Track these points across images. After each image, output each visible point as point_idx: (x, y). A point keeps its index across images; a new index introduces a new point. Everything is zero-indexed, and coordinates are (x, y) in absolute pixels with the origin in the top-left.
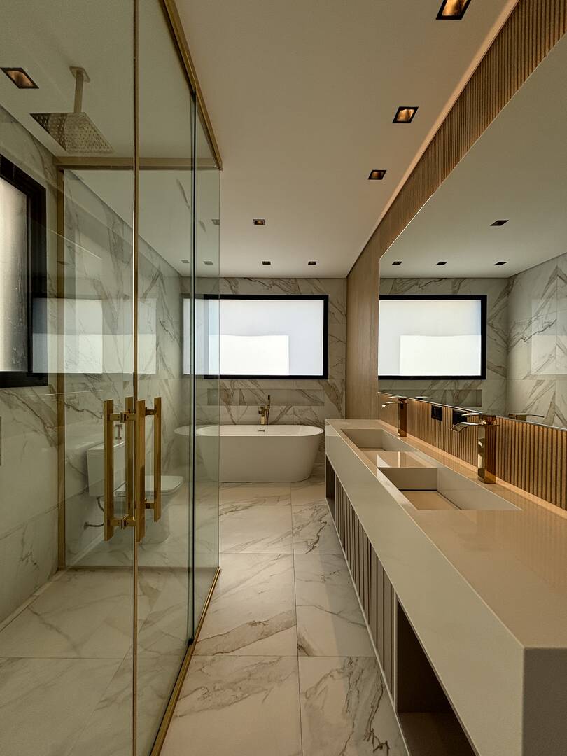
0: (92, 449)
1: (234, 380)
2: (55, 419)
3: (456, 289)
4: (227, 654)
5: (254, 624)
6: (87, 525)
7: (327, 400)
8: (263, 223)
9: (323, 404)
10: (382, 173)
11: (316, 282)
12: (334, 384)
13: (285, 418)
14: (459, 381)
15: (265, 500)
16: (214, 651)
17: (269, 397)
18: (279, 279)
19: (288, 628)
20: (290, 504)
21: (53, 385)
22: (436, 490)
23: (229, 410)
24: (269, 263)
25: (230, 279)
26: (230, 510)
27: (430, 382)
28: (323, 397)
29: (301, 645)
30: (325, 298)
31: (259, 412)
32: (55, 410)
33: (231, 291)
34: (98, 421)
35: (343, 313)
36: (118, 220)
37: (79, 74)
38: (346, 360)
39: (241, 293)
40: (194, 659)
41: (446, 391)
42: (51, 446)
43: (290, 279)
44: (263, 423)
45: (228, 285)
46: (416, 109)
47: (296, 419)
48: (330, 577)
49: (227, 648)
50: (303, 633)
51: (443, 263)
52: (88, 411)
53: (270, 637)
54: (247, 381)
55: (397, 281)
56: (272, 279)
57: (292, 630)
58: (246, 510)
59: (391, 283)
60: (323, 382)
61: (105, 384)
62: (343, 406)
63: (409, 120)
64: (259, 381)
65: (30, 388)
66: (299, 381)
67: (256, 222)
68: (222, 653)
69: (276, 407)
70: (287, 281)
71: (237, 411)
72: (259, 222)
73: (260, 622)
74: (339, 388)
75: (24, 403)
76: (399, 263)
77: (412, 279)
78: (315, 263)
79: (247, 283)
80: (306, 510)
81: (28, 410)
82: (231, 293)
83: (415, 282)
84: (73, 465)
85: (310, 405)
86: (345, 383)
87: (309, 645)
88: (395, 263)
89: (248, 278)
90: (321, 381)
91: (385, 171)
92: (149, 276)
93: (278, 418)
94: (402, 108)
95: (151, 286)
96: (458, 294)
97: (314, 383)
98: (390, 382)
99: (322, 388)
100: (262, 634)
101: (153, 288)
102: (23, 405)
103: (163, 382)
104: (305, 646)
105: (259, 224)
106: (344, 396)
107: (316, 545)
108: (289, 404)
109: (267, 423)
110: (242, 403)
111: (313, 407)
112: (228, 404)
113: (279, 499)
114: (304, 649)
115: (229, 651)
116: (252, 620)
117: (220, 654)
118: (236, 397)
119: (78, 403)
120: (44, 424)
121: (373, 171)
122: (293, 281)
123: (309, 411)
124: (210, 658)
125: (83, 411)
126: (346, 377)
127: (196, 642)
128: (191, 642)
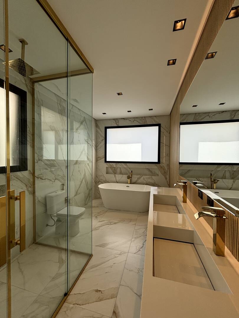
0: (48, 195)
1: (117, 163)
2: (32, 183)
3: (233, 116)
4: (80, 306)
5: (97, 291)
6: (47, 225)
7: (160, 174)
8: (122, 94)
9: (158, 175)
10: (175, 60)
11: (155, 118)
12: (163, 166)
13: (139, 181)
14: (234, 166)
15: (124, 221)
16: (74, 303)
17: (132, 171)
18: (137, 118)
19: (112, 298)
20: (135, 224)
21: (31, 170)
22: (193, 244)
23: (115, 176)
24: (130, 111)
25: (116, 120)
26: (108, 223)
27: (216, 166)
28: (158, 172)
29: (115, 311)
30: (159, 125)
31: (128, 178)
32: (32, 180)
33: (116, 124)
34: (53, 183)
35: (168, 132)
36: (62, 100)
37: (23, 42)
38: (169, 155)
39: (120, 125)
40: (65, 304)
41: (225, 171)
42: (30, 194)
43: (142, 117)
44: (129, 183)
45: (115, 122)
46: (185, 20)
47: (145, 182)
48: (142, 270)
49: (80, 302)
50: (118, 304)
51: (223, 104)
52: (48, 179)
53: (102, 301)
54: (123, 164)
55: (197, 115)
56: (134, 118)
57: (113, 300)
58: (115, 225)
59: (193, 116)
60: (158, 165)
61: (56, 168)
62: (168, 177)
63: (183, 28)
64: (128, 164)
65: (19, 172)
66: (146, 165)
67: (119, 94)
68: (77, 304)
69: (136, 176)
70: (141, 118)
71: (119, 177)
72: (120, 94)
73: (100, 291)
74: (166, 168)
75: (17, 178)
76: (196, 106)
77: (206, 113)
78: (152, 109)
79: (123, 120)
80: (142, 228)
81: (18, 180)
82: (116, 125)
83: (207, 114)
84: (41, 201)
85: (151, 176)
86: (169, 165)
87: (119, 312)
88: (194, 106)
89: (123, 118)
90: (157, 164)
91: (176, 60)
92: (79, 121)
93: (137, 181)
94: (176, 22)
95: (80, 125)
96: (234, 119)
97: (153, 166)
98: (193, 166)
99: (157, 168)
100: (99, 298)
101: (81, 126)
102: (17, 179)
103: (87, 165)
104: (116, 312)
105: (120, 95)
106: (168, 172)
107: (141, 249)
108: (142, 175)
109: (131, 183)
110: (121, 173)
111: (152, 177)
112: (115, 173)
113: (131, 220)
114: (116, 314)
115: (81, 304)
116: (96, 289)
117: (77, 305)
118: (118, 171)
119: (43, 177)
120: (26, 186)
121: (169, 61)
122: (144, 118)
123: (151, 179)
124: (71, 306)
125: (45, 179)
126: (169, 163)
127: (69, 295)
128: (66, 295)
